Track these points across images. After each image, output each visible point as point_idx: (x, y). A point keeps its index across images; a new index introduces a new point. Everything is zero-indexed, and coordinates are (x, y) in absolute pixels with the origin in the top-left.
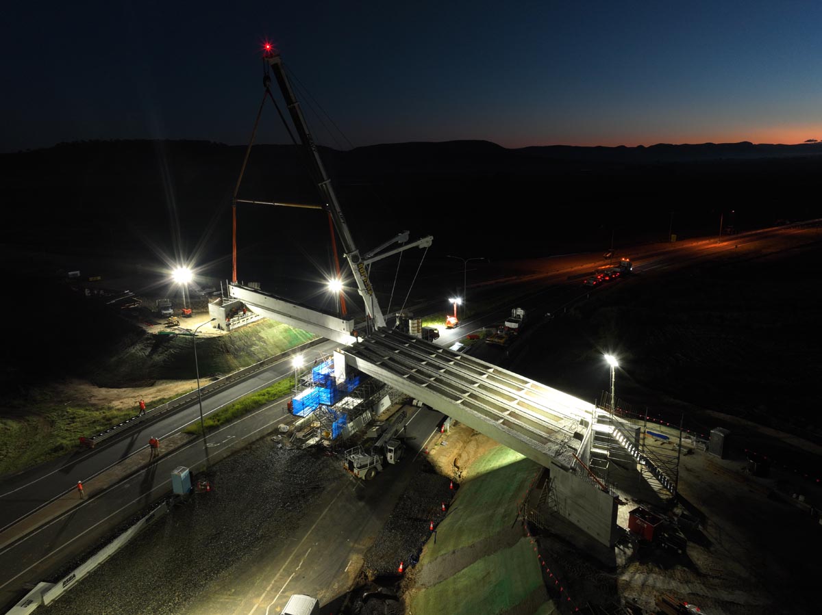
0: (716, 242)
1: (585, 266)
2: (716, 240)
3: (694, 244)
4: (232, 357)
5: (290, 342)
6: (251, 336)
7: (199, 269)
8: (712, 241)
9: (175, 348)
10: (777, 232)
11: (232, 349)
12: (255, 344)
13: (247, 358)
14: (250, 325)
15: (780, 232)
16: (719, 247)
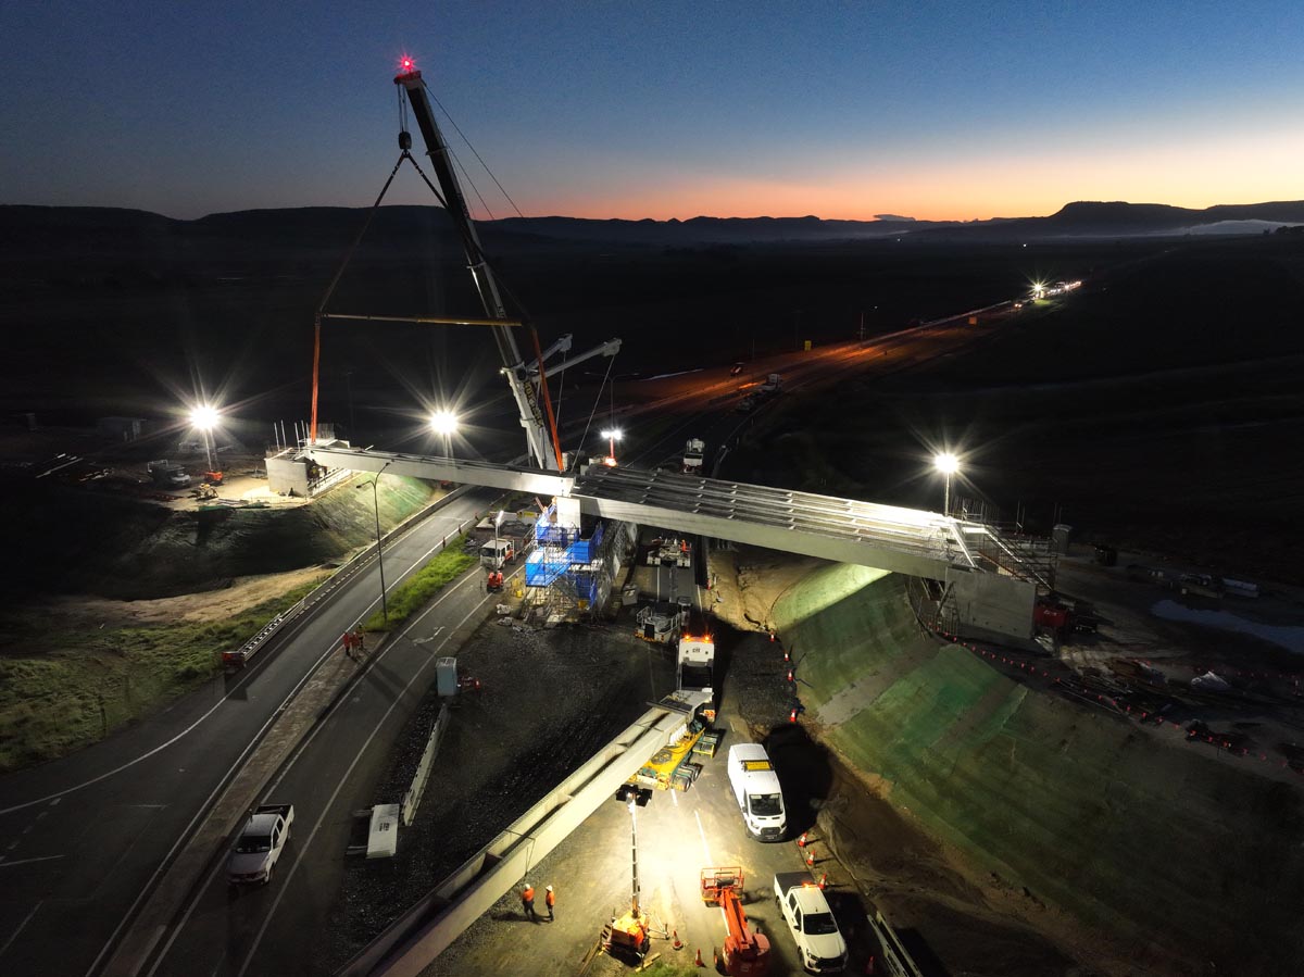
0: (855, 350)
1: (717, 386)
2: (856, 346)
3: (832, 353)
4: (336, 533)
5: (400, 509)
6: (347, 503)
7: (232, 408)
8: (850, 347)
9: (243, 528)
10: (915, 335)
11: (331, 523)
12: (357, 514)
13: (356, 535)
14: (337, 487)
15: (919, 335)
16: (863, 356)
